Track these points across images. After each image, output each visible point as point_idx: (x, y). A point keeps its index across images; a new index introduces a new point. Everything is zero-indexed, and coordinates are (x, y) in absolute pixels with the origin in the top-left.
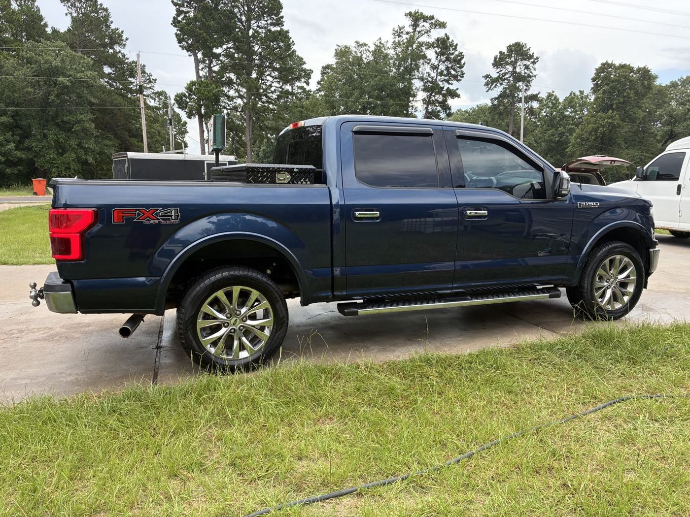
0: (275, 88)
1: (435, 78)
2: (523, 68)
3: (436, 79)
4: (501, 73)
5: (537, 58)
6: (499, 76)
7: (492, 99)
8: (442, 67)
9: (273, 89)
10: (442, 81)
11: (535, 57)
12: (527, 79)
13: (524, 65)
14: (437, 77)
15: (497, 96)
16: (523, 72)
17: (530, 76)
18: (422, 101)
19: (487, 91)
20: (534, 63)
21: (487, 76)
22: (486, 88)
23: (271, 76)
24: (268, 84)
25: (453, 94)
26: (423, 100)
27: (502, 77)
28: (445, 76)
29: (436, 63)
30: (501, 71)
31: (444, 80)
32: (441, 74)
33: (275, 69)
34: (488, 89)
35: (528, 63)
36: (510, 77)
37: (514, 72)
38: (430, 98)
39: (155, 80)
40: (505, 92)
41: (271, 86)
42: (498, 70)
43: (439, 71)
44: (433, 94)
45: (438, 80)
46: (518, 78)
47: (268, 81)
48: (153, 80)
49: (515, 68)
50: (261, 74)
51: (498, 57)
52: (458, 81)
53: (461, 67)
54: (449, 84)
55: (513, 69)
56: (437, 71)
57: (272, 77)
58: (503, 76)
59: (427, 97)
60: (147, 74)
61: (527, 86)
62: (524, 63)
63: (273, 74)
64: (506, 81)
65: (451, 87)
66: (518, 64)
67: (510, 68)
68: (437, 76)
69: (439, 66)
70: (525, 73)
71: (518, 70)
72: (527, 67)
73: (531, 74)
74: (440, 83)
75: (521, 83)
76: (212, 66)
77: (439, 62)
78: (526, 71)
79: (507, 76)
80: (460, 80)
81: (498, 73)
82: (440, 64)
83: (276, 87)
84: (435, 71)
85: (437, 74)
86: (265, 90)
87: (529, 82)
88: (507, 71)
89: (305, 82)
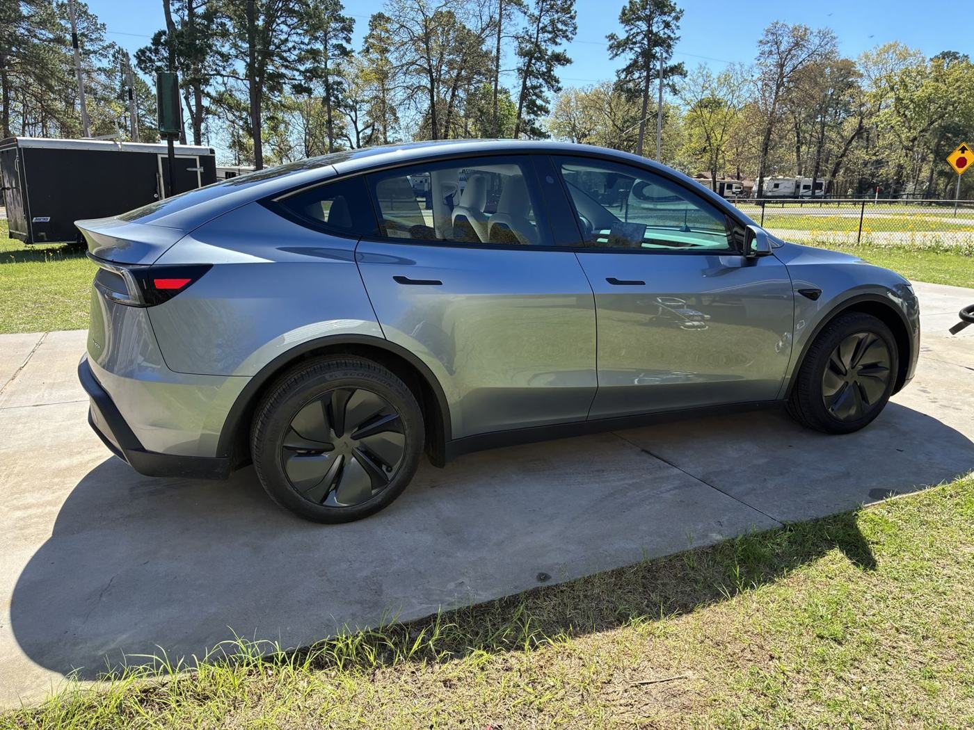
0: (293, 43)
1: (535, 36)
2: (663, 26)
3: (537, 38)
4: (632, 32)
5: (681, 11)
6: (628, 38)
7: (618, 71)
8: (545, 20)
9: (290, 45)
10: (545, 41)
11: (678, 10)
12: (666, 43)
13: (664, 21)
14: (538, 36)
15: (625, 67)
16: (662, 32)
17: (671, 39)
18: (516, 71)
19: (611, 59)
20: (677, 18)
21: (612, 37)
22: (608, 54)
23: (287, 25)
24: (283, 37)
25: (561, 59)
26: (519, 69)
27: (632, 39)
28: (549, 32)
29: (537, 13)
30: (631, 29)
31: (549, 39)
32: (544, 30)
33: (291, 12)
34: (612, 55)
36: (643, 39)
37: (650, 32)
38: (529, 66)
40: (636, 61)
41: (286, 40)
42: (627, 28)
43: (541, 25)
44: (533, 61)
45: (539, 40)
46: (655, 40)
47: (282, 31)
48: (101, 25)
49: (650, 26)
50: (270, 20)
51: (628, 8)
52: (569, 39)
53: (572, 18)
54: (556, 44)
55: (649, 27)
56: (538, 26)
57: (289, 26)
58: (634, 37)
59: (524, 66)
60: (92, 16)
61: (667, 52)
62: (665, 19)
63: (290, 21)
64: (638, 45)
65: (558, 50)
66: (655, 20)
67: (644, 27)
68: (538, 34)
69: (540, 17)
70: (665, 33)
71: (655, 29)
72: (667, 25)
73: (672, 36)
74: (543, 43)
75: (657, 49)
76: (194, 5)
77: (541, 11)
78: (666, 30)
79: (639, 38)
80: (572, 39)
81: (627, 31)
82: (542, 14)
83: (295, 42)
84: (535, 25)
85: (538, 31)
86: (278, 47)
87: (669, 46)
88: (639, 31)
89: (344, 38)
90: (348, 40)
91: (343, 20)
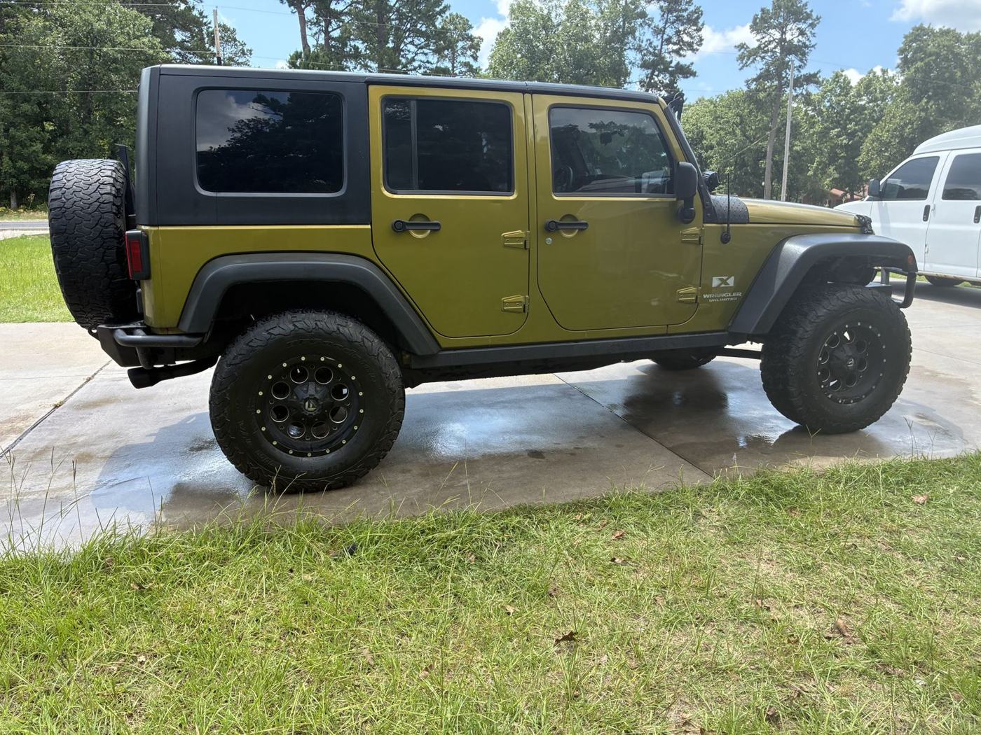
0: (419, 63)
1: (659, 48)
2: (797, 34)
3: (661, 50)
4: (763, 41)
5: (818, 19)
6: (759, 47)
7: (747, 81)
8: (670, 31)
9: (416, 64)
10: (669, 53)
11: (814, 17)
12: (801, 51)
13: (799, 29)
14: (662, 48)
15: (755, 77)
16: (796, 40)
17: (806, 46)
18: (638, 83)
19: (741, 69)
20: (812, 26)
21: (742, 46)
22: (738, 65)
23: (414, 45)
24: (410, 56)
25: (686, 71)
26: (641, 82)
27: (764, 47)
28: (675, 44)
29: (661, 25)
30: (763, 38)
31: (674, 51)
32: (669, 41)
33: (420, 34)
34: (741, 65)
35: (803, 26)
36: (775, 47)
37: (782, 40)
38: (651, 78)
39: (251, 51)
40: (768, 70)
41: (413, 60)
42: (759, 37)
43: (665, 37)
44: (656, 73)
45: (663, 51)
46: (788, 48)
47: (409, 51)
48: (248, 50)
49: (784, 33)
50: (399, 40)
51: (759, 16)
52: (694, 50)
53: (699, 30)
54: (680, 55)
55: (782, 35)
56: (662, 37)
57: (416, 46)
58: (766, 46)
59: (647, 78)
60: (239, 42)
61: (801, 60)
62: (799, 26)
63: (417, 42)
64: (769, 54)
65: (683, 61)
66: (789, 27)
67: (777, 35)
68: (662, 45)
69: (665, 28)
70: (799, 41)
71: (788, 37)
72: (802, 33)
73: (808, 43)
74: (667, 55)
75: (792, 57)
76: (330, 29)
77: (666, 23)
78: (800, 37)
79: (772, 46)
80: (697, 50)
81: (758, 40)
82: (667, 26)
83: (421, 61)
84: (659, 37)
85: (662, 42)
86: (405, 66)
87: (804, 54)
88: (772, 39)
89: (472, 56)
90: (475, 58)
91: (471, 38)
